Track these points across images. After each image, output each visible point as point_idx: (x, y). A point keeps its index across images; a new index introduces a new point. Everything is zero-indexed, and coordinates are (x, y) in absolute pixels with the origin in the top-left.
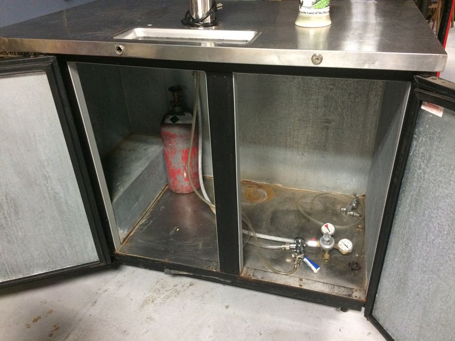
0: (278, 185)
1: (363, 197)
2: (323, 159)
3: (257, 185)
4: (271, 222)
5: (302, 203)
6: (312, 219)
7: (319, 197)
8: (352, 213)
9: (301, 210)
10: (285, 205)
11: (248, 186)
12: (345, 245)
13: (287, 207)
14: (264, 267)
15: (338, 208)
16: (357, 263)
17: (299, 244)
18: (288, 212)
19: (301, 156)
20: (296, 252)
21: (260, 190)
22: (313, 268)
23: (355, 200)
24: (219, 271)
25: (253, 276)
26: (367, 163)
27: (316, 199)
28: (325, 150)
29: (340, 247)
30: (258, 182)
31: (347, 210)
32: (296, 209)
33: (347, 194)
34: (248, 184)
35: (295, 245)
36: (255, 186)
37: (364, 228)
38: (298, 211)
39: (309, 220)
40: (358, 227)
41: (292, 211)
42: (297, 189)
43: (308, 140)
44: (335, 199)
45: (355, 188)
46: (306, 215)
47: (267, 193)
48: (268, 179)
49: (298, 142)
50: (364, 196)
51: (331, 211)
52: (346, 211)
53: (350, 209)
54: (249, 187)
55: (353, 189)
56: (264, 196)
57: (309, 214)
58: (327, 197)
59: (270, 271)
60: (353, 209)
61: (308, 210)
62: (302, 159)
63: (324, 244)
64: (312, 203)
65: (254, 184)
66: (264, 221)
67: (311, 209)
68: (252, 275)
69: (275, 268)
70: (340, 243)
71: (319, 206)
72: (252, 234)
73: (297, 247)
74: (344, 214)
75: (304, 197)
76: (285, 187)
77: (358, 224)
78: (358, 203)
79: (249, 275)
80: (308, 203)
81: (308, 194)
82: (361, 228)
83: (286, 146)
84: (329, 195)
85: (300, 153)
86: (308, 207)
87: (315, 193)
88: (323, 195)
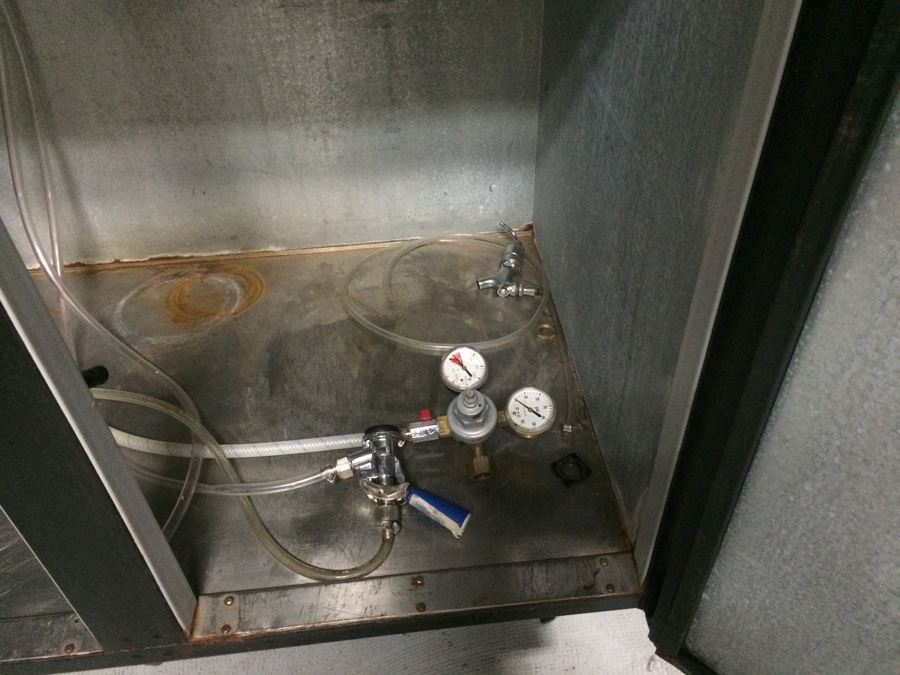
0: (272, 248)
1: (529, 233)
2: (392, 136)
3: (202, 262)
4: (272, 386)
5: (358, 291)
6: (400, 340)
7: (406, 262)
8: (512, 289)
9: (360, 315)
10: (307, 311)
11: (174, 272)
12: (530, 410)
13: (313, 316)
14: (275, 571)
15: (469, 283)
16: (574, 456)
17: (384, 450)
18: (321, 331)
19: (320, 140)
20: (378, 482)
21: (217, 279)
22: (449, 523)
23: (510, 248)
24: (99, 649)
25: (241, 627)
26: (523, 125)
27: (396, 268)
28: (394, 102)
29: (515, 419)
30: (204, 255)
31: (498, 282)
32: (342, 316)
33: (482, 233)
34: (172, 266)
35: (369, 456)
36: (196, 268)
37: (558, 329)
38: (353, 321)
39: (392, 347)
40: (541, 331)
41: (331, 327)
42: (333, 249)
43: (330, 78)
44: (453, 256)
45: (500, 211)
46: (380, 331)
47: (242, 286)
48: (234, 238)
49: (299, 92)
50: (530, 228)
51: (449, 299)
52: (495, 288)
53: (504, 277)
54: (177, 275)
55: (497, 213)
56: (233, 295)
57: (389, 325)
58: (427, 257)
59: (301, 579)
60: (513, 276)
61: (383, 312)
62: (327, 150)
63: (466, 427)
64: (390, 286)
65: (191, 262)
66: (248, 385)
67: (391, 305)
68: (234, 624)
69: (316, 562)
70: (512, 405)
71: (412, 292)
72: (208, 453)
73: (376, 461)
74: (490, 296)
75: (359, 270)
76: (292, 252)
77: (540, 322)
78: (520, 255)
79: (227, 627)
80: (377, 288)
81: (370, 259)
82: (548, 332)
83: (264, 114)
84: (432, 248)
85: (314, 128)
86: (379, 301)
87: (390, 251)
88: (414, 253)
